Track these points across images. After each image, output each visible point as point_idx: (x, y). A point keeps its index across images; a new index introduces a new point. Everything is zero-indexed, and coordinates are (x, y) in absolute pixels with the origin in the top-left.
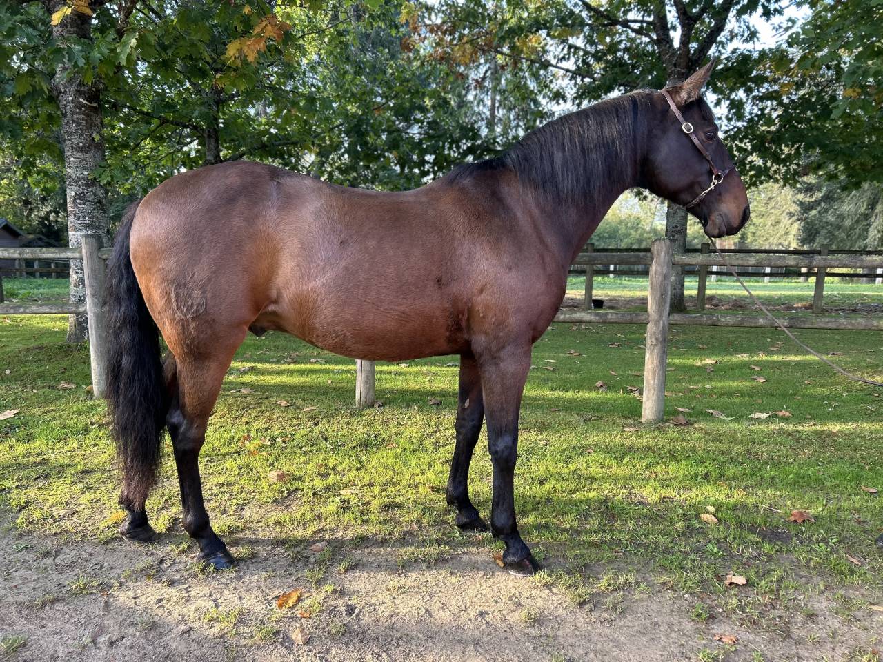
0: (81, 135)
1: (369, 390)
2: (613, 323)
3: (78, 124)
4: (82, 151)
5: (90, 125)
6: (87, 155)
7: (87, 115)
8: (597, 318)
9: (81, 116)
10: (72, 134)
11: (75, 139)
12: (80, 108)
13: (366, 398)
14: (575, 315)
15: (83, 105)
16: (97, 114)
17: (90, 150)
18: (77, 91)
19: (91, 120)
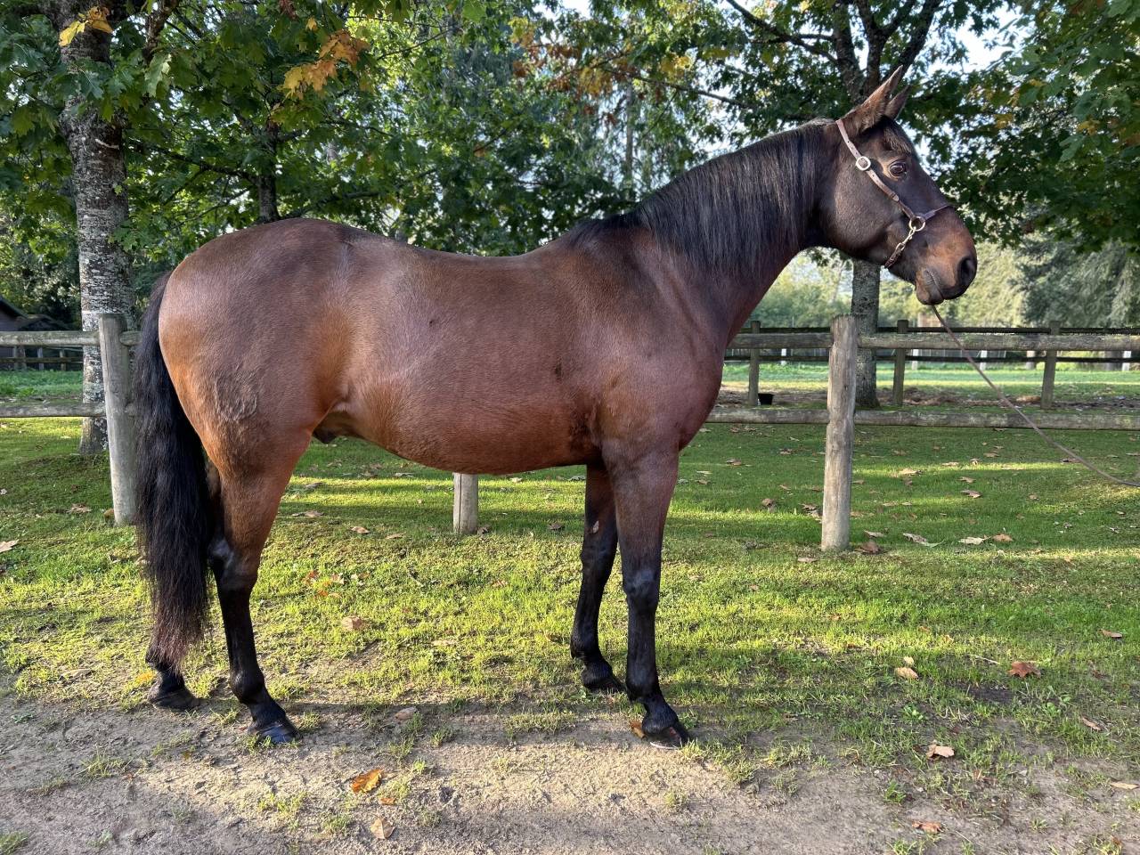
0: (98, 186)
1: (471, 511)
3: (93, 172)
4: (98, 207)
5: (109, 173)
6: (105, 212)
7: (105, 160)
8: (763, 417)
9: (98, 162)
10: (85, 184)
11: (90, 192)
12: (96, 151)
13: (466, 521)
15: (100, 148)
16: (118, 158)
17: (109, 205)
18: (92, 129)
19: (110, 166)
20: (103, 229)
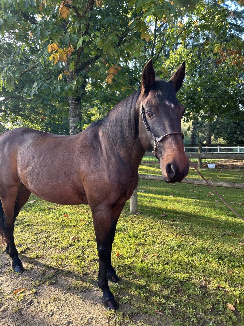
0: (73, 112)
1: (134, 207)
2: (238, 188)
3: (72, 109)
4: (73, 118)
5: (76, 109)
6: (74, 119)
7: (75, 106)
8: (230, 185)
9: (73, 106)
10: (71, 112)
11: (72, 114)
12: (73, 104)
13: (133, 210)
14: (219, 183)
15: (74, 103)
16: (78, 105)
17: (76, 117)
18: (72, 98)
19: (76, 107)
20: (74, 123)
